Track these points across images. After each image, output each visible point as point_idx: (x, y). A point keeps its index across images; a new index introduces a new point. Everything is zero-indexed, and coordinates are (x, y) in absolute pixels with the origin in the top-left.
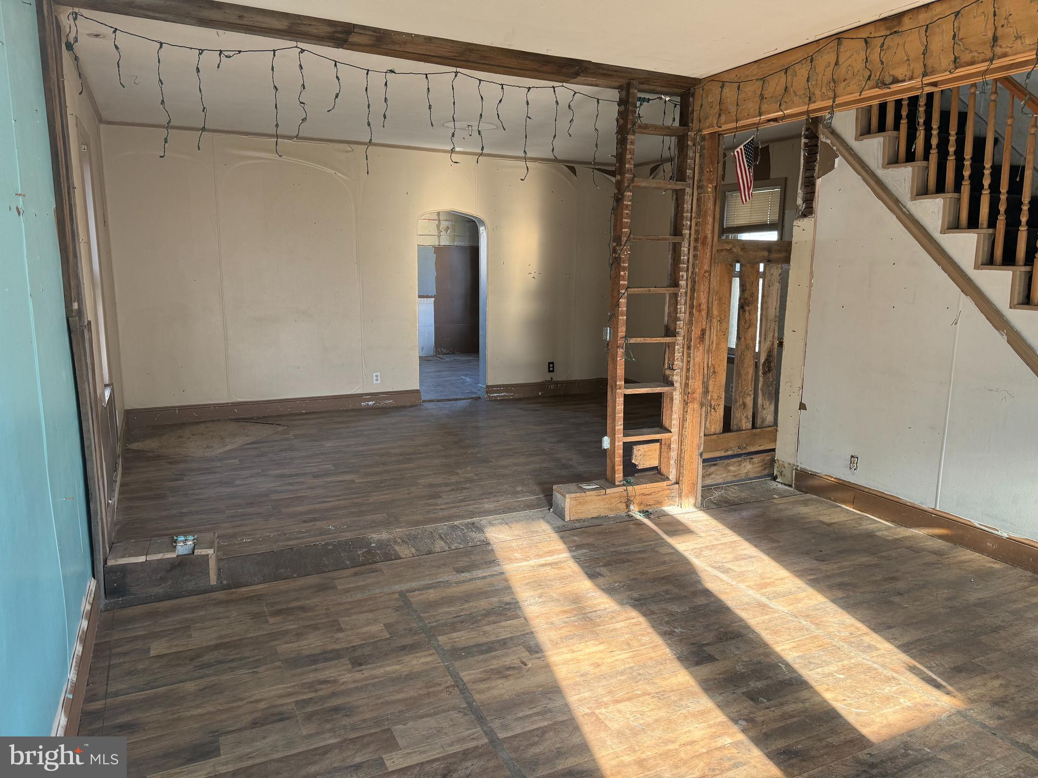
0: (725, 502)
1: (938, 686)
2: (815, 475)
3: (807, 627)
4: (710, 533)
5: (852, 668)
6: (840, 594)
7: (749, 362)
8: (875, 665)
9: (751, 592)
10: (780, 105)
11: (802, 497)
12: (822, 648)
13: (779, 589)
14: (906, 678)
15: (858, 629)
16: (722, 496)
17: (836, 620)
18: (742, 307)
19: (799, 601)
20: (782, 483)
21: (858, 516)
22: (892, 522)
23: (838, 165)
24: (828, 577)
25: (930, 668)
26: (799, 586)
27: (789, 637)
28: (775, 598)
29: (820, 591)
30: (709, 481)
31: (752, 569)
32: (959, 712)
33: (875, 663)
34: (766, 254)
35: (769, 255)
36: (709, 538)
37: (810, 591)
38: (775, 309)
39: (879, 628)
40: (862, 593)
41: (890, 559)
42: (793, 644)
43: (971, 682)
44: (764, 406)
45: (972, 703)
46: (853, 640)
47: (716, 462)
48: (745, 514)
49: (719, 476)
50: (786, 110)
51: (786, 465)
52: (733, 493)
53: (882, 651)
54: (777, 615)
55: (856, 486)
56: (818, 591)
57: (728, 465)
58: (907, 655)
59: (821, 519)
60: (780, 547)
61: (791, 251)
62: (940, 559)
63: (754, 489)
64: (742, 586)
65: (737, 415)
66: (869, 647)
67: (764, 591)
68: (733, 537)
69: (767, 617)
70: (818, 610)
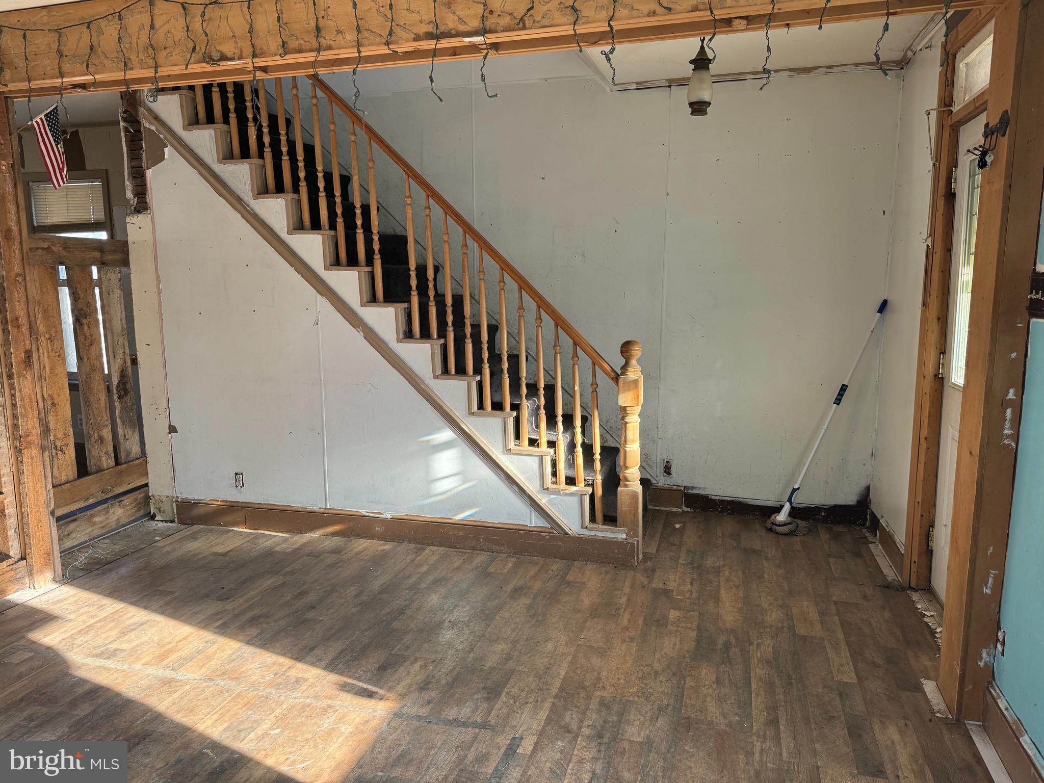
0: (96, 563)
1: (370, 695)
2: (199, 503)
3: (226, 687)
4: (82, 610)
5: (286, 715)
6: (254, 632)
7: (98, 387)
8: (308, 701)
9: (150, 670)
10: (88, 67)
11: (188, 531)
12: (248, 705)
13: (186, 651)
14: (340, 700)
15: (281, 665)
16: (90, 557)
17: (256, 665)
18: (78, 321)
19: (210, 658)
20: (162, 521)
21: (252, 536)
22: (288, 532)
23: (169, 155)
24: (237, 616)
25: (358, 679)
26: (207, 639)
27: (208, 710)
28: (181, 666)
29: (232, 636)
30: (68, 544)
31: (146, 638)
32: (396, 715)
33: (308, 697)
34: (97, 255)
35: (101, 257)
36: (81, 618)
37: (222, 641)
38: (121, 320)
39: (301, 655)
40: (276, 621)
41: (295, 573)
42: (215, 717)
43: (397, 676)
44: (127, 437)
45: (404, 698)
46: (279, 680)
47: (75, 517)
48: (123, 571)
49: (81, 533)
50: (96, 73)
51: (164, 499)
52: (104, 550)
53: (311, 680)
54: (188, 687)
55: (245, 505)
56: (230, 637)
57: (92, 516)
58: (336, 673)
59: (215, 551)
60: (175, 598)
61: (128, 251)
62: (340, 557)
63: (129, 536)
64: (137, 666)
65: (94, 453)
66: (298, 681)
67: (166, 662)
68: (115, 605)
69: (176, 695)
70: (234, 660)
